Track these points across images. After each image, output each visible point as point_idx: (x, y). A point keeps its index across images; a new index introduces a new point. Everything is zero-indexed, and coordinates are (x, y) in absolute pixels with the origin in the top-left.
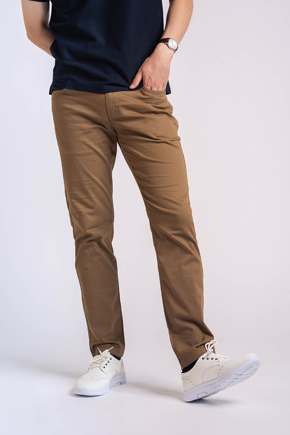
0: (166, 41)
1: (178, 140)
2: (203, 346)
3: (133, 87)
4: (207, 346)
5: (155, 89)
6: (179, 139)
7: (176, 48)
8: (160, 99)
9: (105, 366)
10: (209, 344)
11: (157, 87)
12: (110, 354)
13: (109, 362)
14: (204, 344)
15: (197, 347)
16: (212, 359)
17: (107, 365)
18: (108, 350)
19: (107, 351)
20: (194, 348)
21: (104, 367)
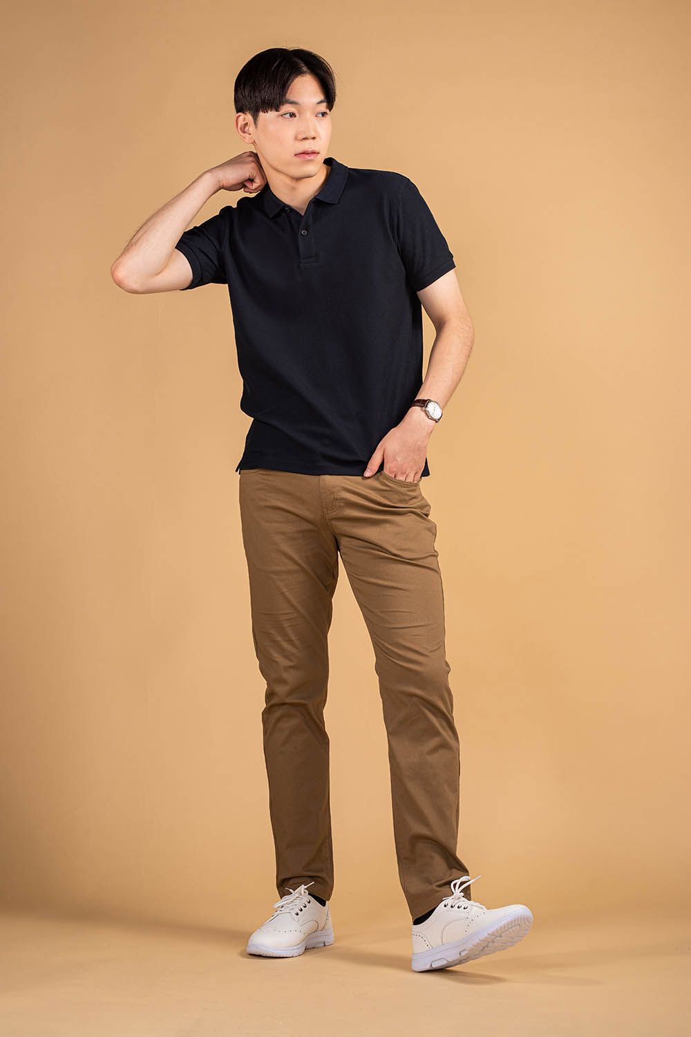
0: (424, 403)
1: (434, 556)
2: (448, 886)
3: (367, 474)
4: (455, 885)
5: (401, 478)
6: (436, 554)
7: (438, 417)
8: (406, 495)
9: (299, 912)
10: (458, 882)
11: (405, 476)
12: (309, 894)
13: (305, 907)
14: (449, 883)
15: (440, 886)
16: (459, 907)
17: (301, 910)
18: (306, 887)
19: (303, 887)
20: (434, 887)
21: (297, 914)
